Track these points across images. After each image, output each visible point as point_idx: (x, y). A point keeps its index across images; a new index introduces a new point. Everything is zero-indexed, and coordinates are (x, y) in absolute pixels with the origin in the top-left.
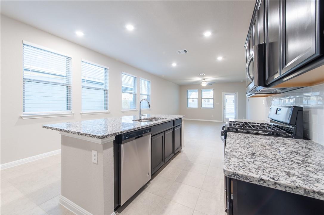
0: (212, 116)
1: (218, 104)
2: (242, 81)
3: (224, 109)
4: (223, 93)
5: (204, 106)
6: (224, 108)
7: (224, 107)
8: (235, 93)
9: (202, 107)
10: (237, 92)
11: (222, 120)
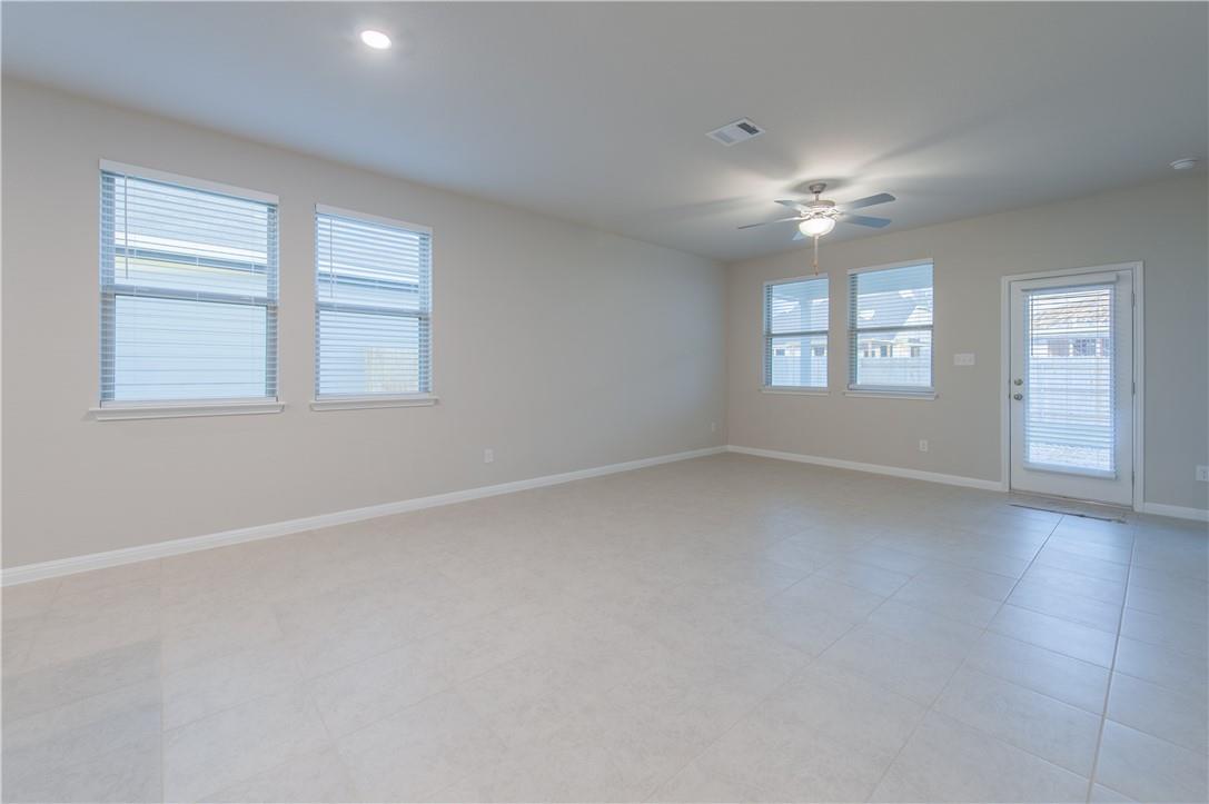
0: (923, 445)
1: (965, 359)
2: (1179, 165)
3: (1019, 398)
4: (1005, 281)
5: (862, 379)
6: (1016, 390)
7: (1019, 383)
8: (1112, 277)
9: (853, 378)
10: (1139, 266)
11: (999, 480)
